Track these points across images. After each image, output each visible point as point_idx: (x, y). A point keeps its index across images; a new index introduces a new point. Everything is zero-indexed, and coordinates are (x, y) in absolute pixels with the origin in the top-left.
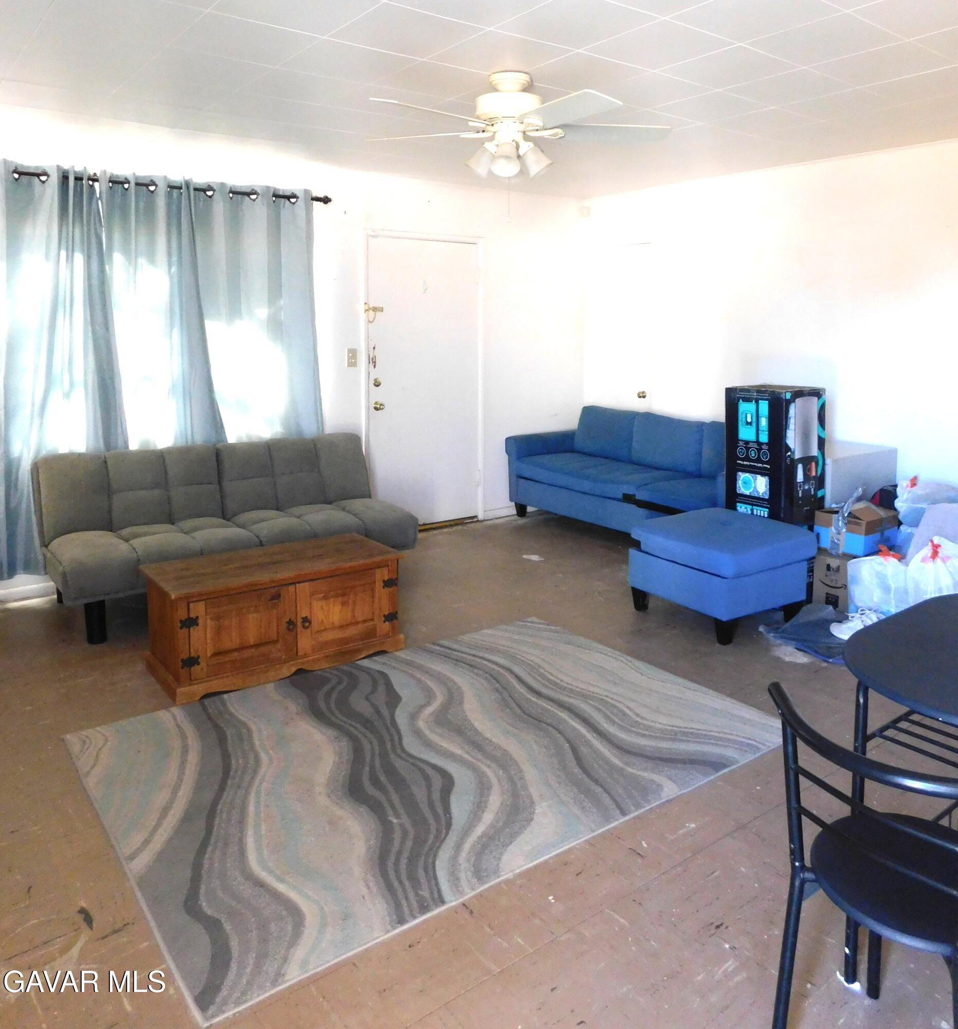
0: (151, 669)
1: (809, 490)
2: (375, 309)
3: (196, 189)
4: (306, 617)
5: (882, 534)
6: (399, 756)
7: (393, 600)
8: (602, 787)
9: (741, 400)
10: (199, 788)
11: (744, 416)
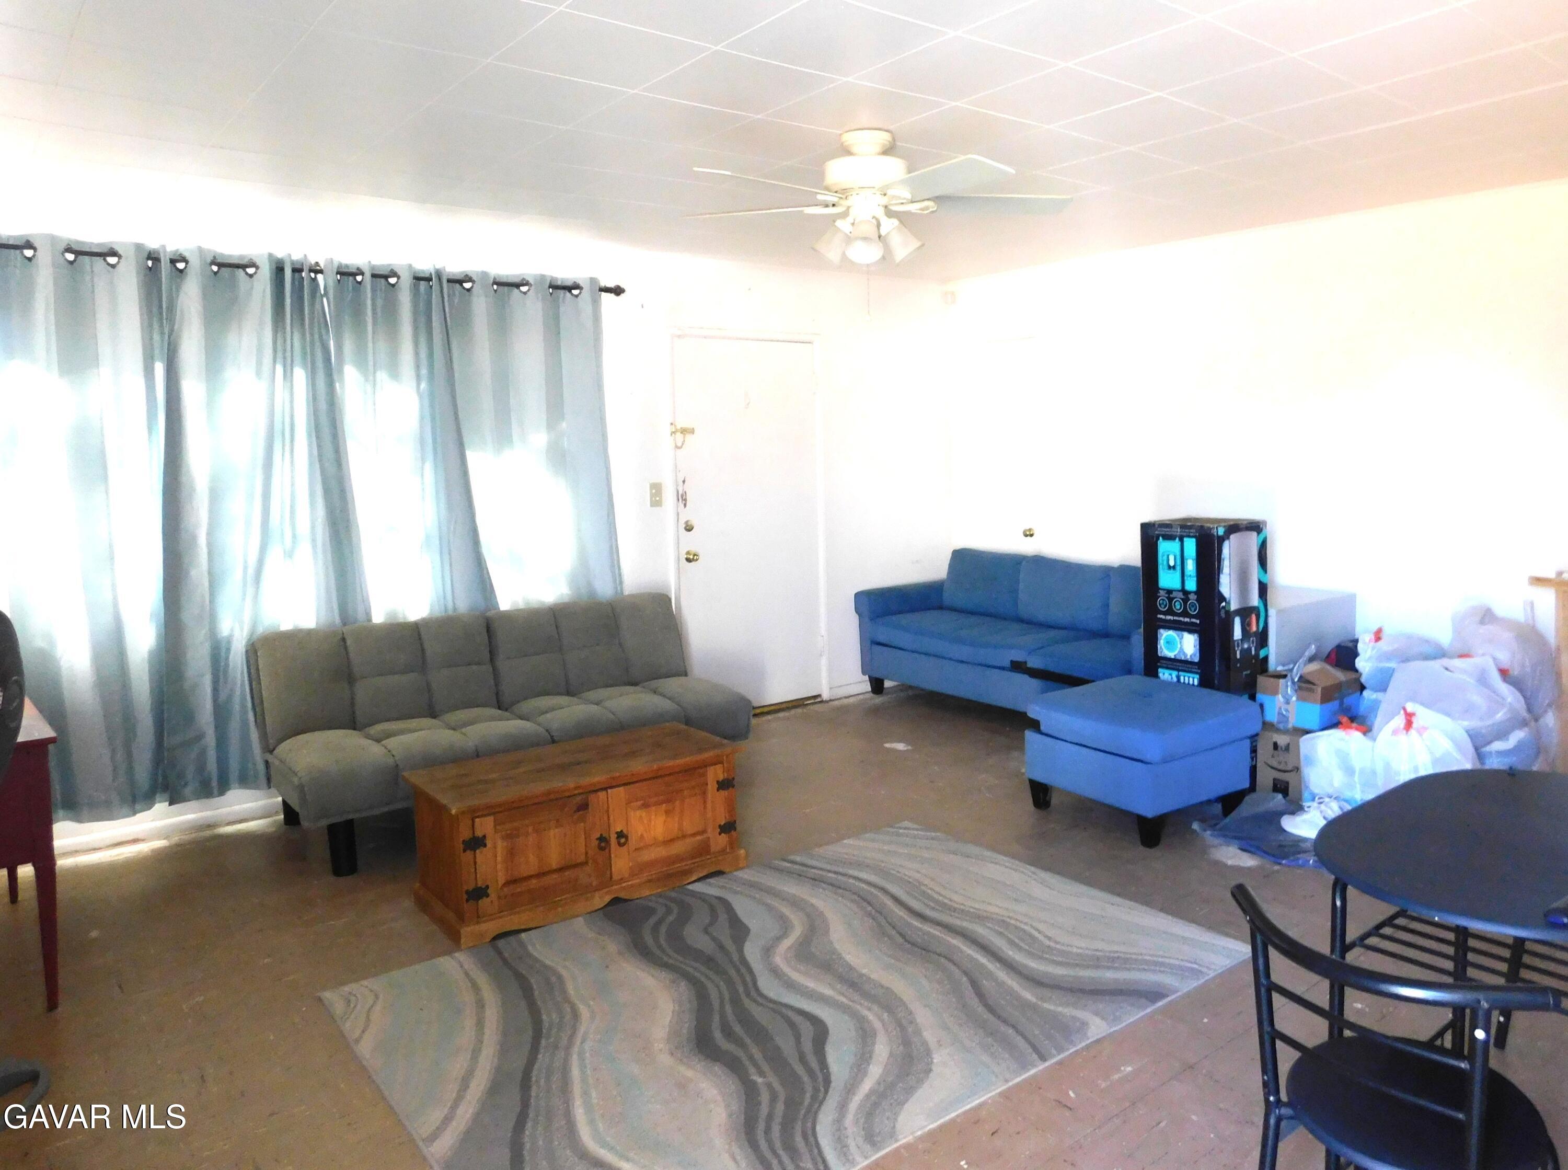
0: (423, 905)
1: (1249, 649)
2: (684, 431)
3: (449, 281)
4: (622, 831)
5: (1341, 704)
6: (755, 1001)
7: (731, 807)
8: (1013, 1027)
9: (1161, 538)
10: (504, 1050)
11: (1165, 558)
